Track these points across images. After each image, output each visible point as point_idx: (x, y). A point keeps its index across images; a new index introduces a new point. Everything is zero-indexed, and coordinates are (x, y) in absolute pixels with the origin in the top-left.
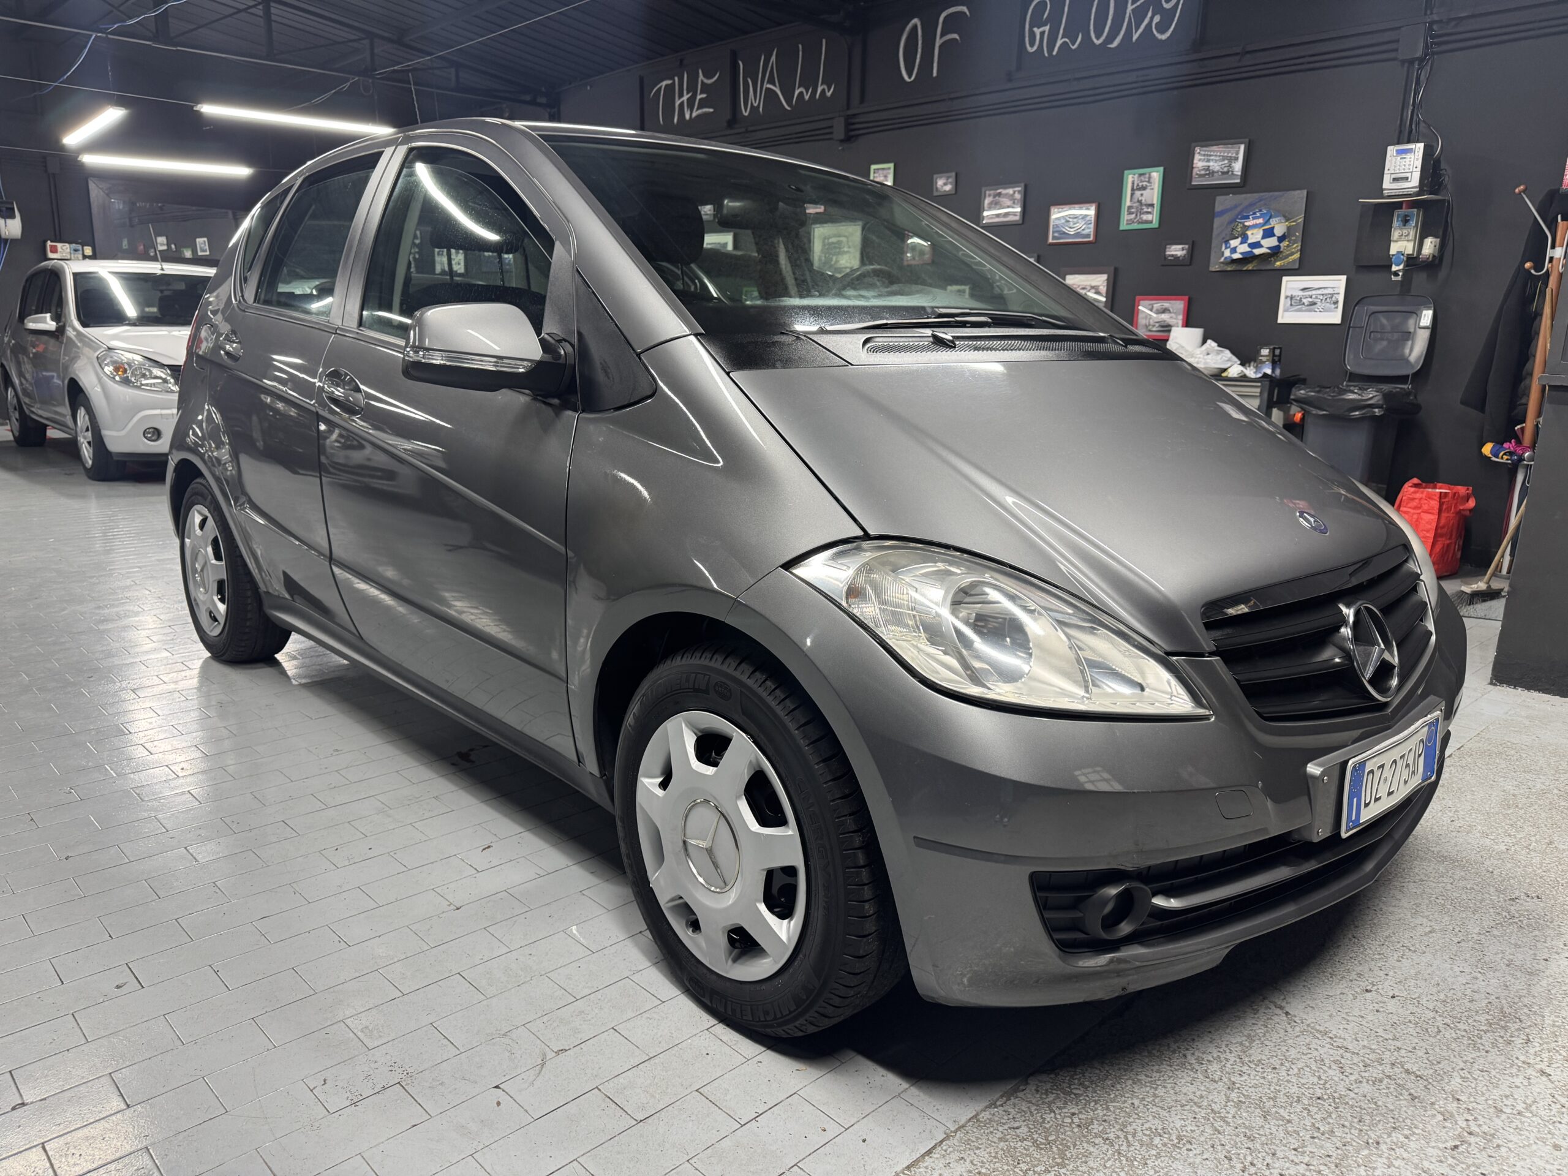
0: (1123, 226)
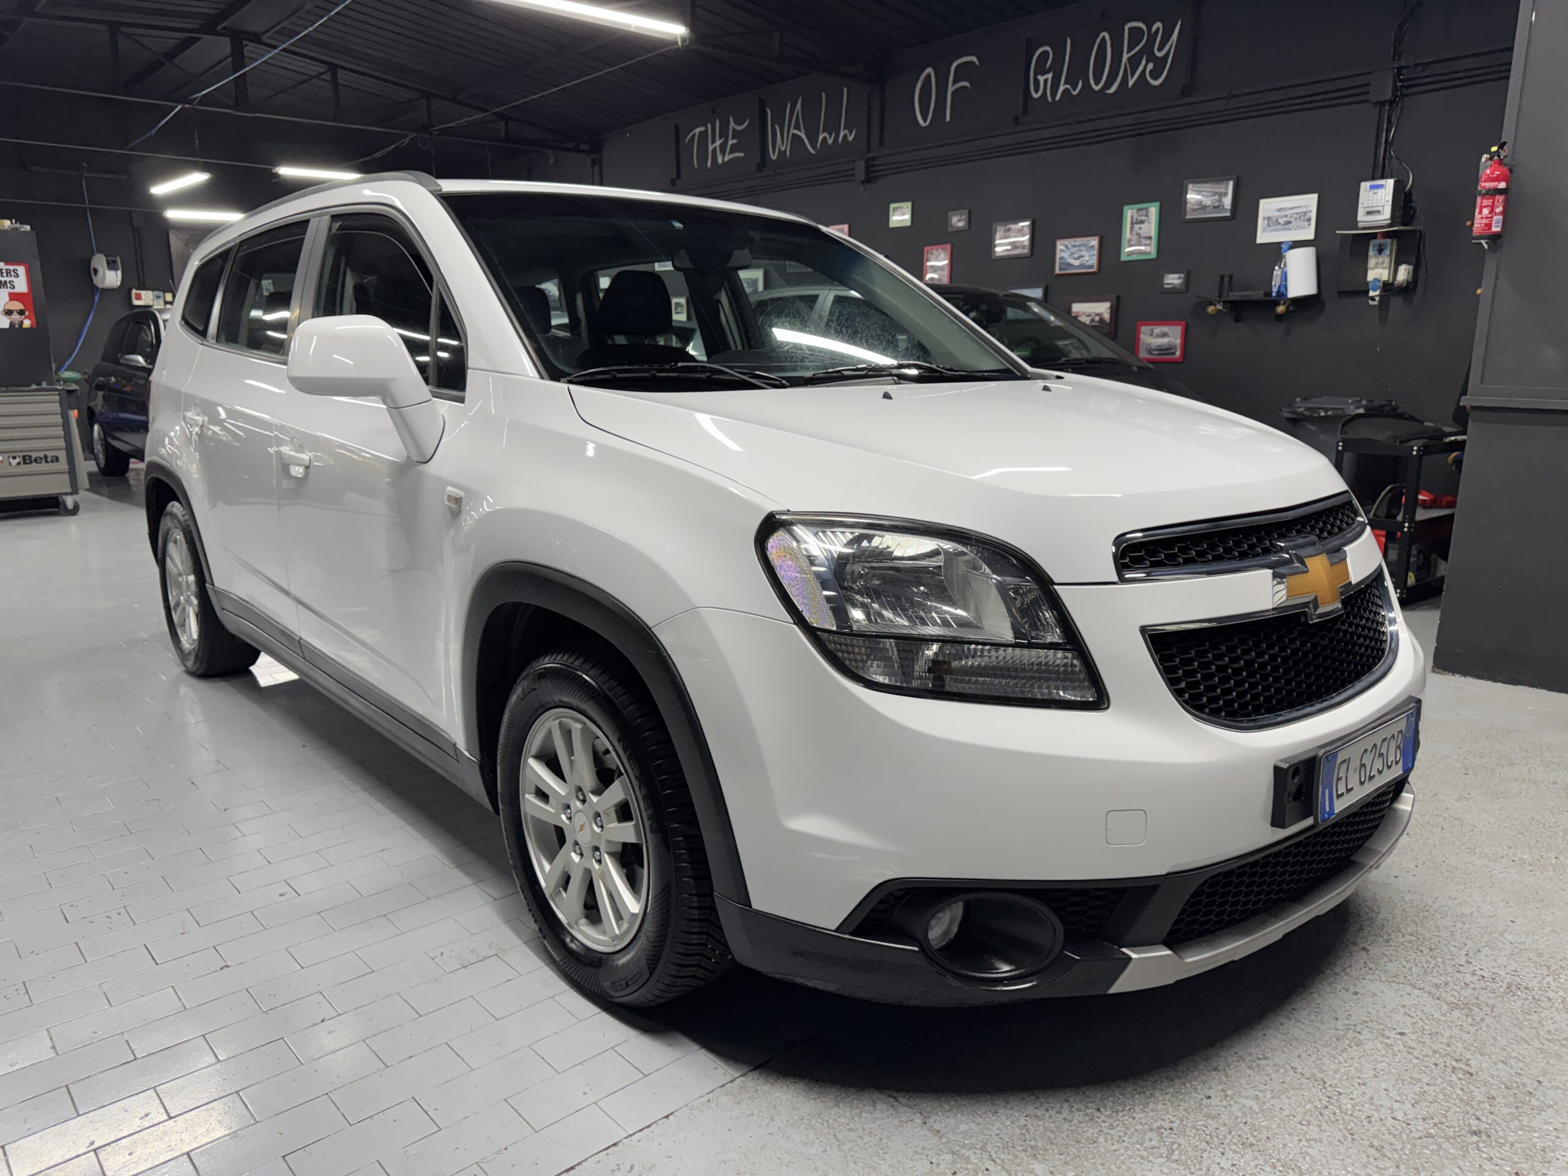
0: (1125, 257)
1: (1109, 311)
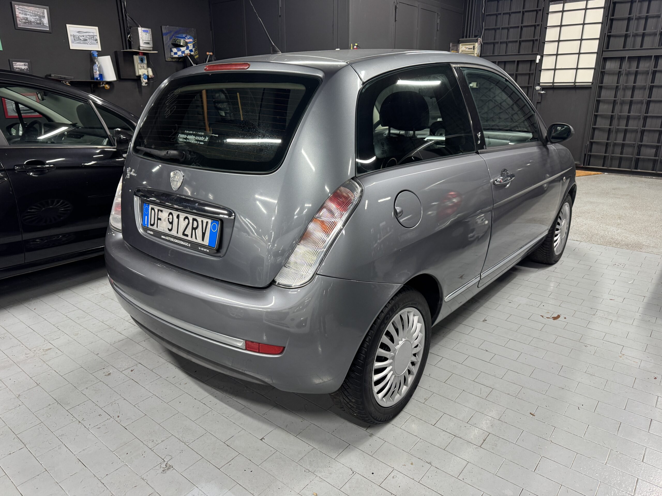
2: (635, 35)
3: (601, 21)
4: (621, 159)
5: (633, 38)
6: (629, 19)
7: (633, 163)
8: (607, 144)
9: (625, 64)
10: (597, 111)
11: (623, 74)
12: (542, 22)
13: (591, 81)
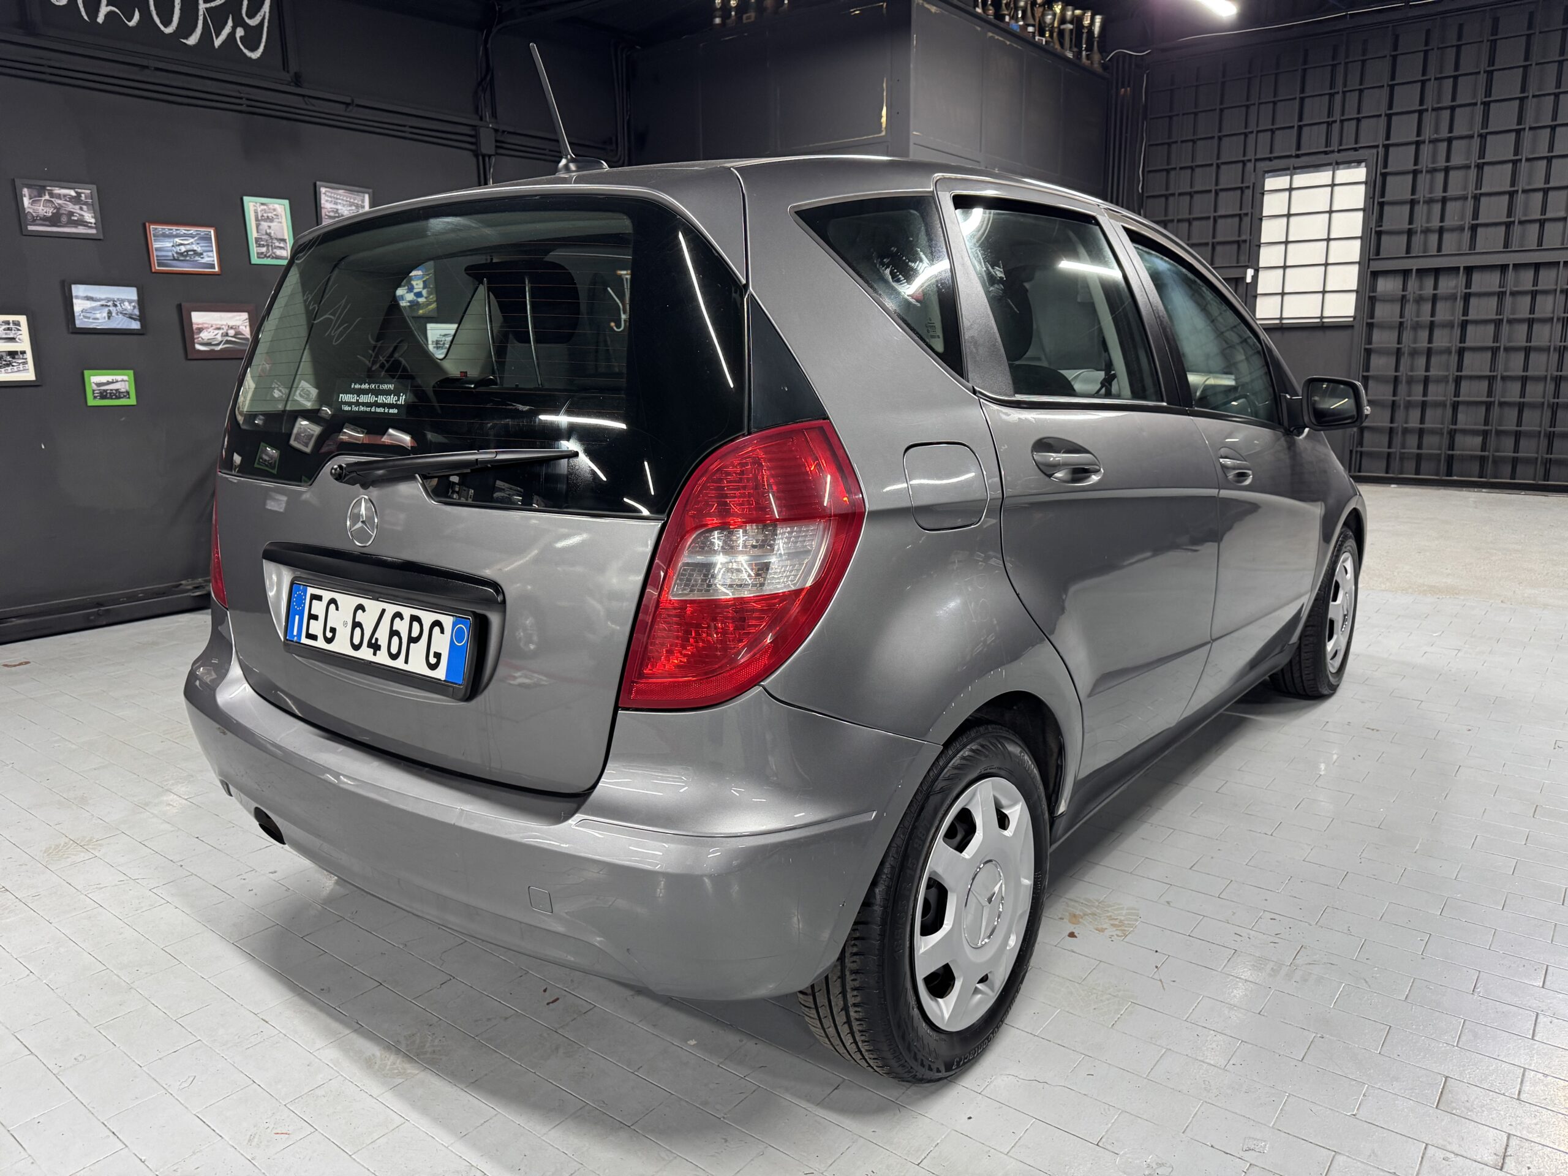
0: (255, 260)
1: (248, 324)
2: (1427, 231)
3: (1361, 206)
4: (1419, 458)
5: (1423, 236)
6: (1413, 203)
7: (1443, 467)
8: (1391, 429)
9: (1413, 283)
10: (1367, 369)
11: (1409, 300)
12: (1252, 208)
13: (1351, 312)
